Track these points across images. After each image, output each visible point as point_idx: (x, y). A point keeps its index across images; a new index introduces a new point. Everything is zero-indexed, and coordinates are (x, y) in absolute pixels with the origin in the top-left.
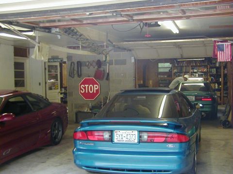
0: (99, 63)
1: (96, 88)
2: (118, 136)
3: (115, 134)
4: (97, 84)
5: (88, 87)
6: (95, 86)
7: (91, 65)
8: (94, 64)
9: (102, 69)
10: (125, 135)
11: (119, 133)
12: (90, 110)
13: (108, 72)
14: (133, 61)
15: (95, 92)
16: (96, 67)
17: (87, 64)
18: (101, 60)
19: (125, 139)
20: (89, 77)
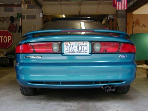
0: (12, 19)
1: (9, 38)
2: (68, 47)
3: (65, 46)
4: (10, 35)
5: (3, 38)
6: (9, 37)
7: (5, 20)
8: (8, 20)
9: (14, 24)
10: (76, 47)
11: (69, 44)
12: (5, 56)
13: (20, 25)
14: (41, 16)
15: (9, 42)
16: (10, 22)
17: (2, 19)
18: (14, 17)
19: (75, 50)
20: (4, 30)
